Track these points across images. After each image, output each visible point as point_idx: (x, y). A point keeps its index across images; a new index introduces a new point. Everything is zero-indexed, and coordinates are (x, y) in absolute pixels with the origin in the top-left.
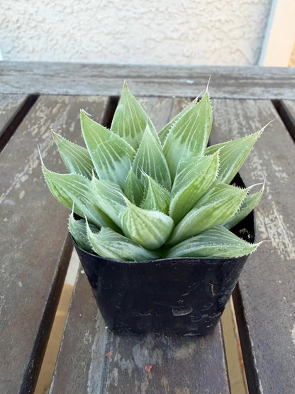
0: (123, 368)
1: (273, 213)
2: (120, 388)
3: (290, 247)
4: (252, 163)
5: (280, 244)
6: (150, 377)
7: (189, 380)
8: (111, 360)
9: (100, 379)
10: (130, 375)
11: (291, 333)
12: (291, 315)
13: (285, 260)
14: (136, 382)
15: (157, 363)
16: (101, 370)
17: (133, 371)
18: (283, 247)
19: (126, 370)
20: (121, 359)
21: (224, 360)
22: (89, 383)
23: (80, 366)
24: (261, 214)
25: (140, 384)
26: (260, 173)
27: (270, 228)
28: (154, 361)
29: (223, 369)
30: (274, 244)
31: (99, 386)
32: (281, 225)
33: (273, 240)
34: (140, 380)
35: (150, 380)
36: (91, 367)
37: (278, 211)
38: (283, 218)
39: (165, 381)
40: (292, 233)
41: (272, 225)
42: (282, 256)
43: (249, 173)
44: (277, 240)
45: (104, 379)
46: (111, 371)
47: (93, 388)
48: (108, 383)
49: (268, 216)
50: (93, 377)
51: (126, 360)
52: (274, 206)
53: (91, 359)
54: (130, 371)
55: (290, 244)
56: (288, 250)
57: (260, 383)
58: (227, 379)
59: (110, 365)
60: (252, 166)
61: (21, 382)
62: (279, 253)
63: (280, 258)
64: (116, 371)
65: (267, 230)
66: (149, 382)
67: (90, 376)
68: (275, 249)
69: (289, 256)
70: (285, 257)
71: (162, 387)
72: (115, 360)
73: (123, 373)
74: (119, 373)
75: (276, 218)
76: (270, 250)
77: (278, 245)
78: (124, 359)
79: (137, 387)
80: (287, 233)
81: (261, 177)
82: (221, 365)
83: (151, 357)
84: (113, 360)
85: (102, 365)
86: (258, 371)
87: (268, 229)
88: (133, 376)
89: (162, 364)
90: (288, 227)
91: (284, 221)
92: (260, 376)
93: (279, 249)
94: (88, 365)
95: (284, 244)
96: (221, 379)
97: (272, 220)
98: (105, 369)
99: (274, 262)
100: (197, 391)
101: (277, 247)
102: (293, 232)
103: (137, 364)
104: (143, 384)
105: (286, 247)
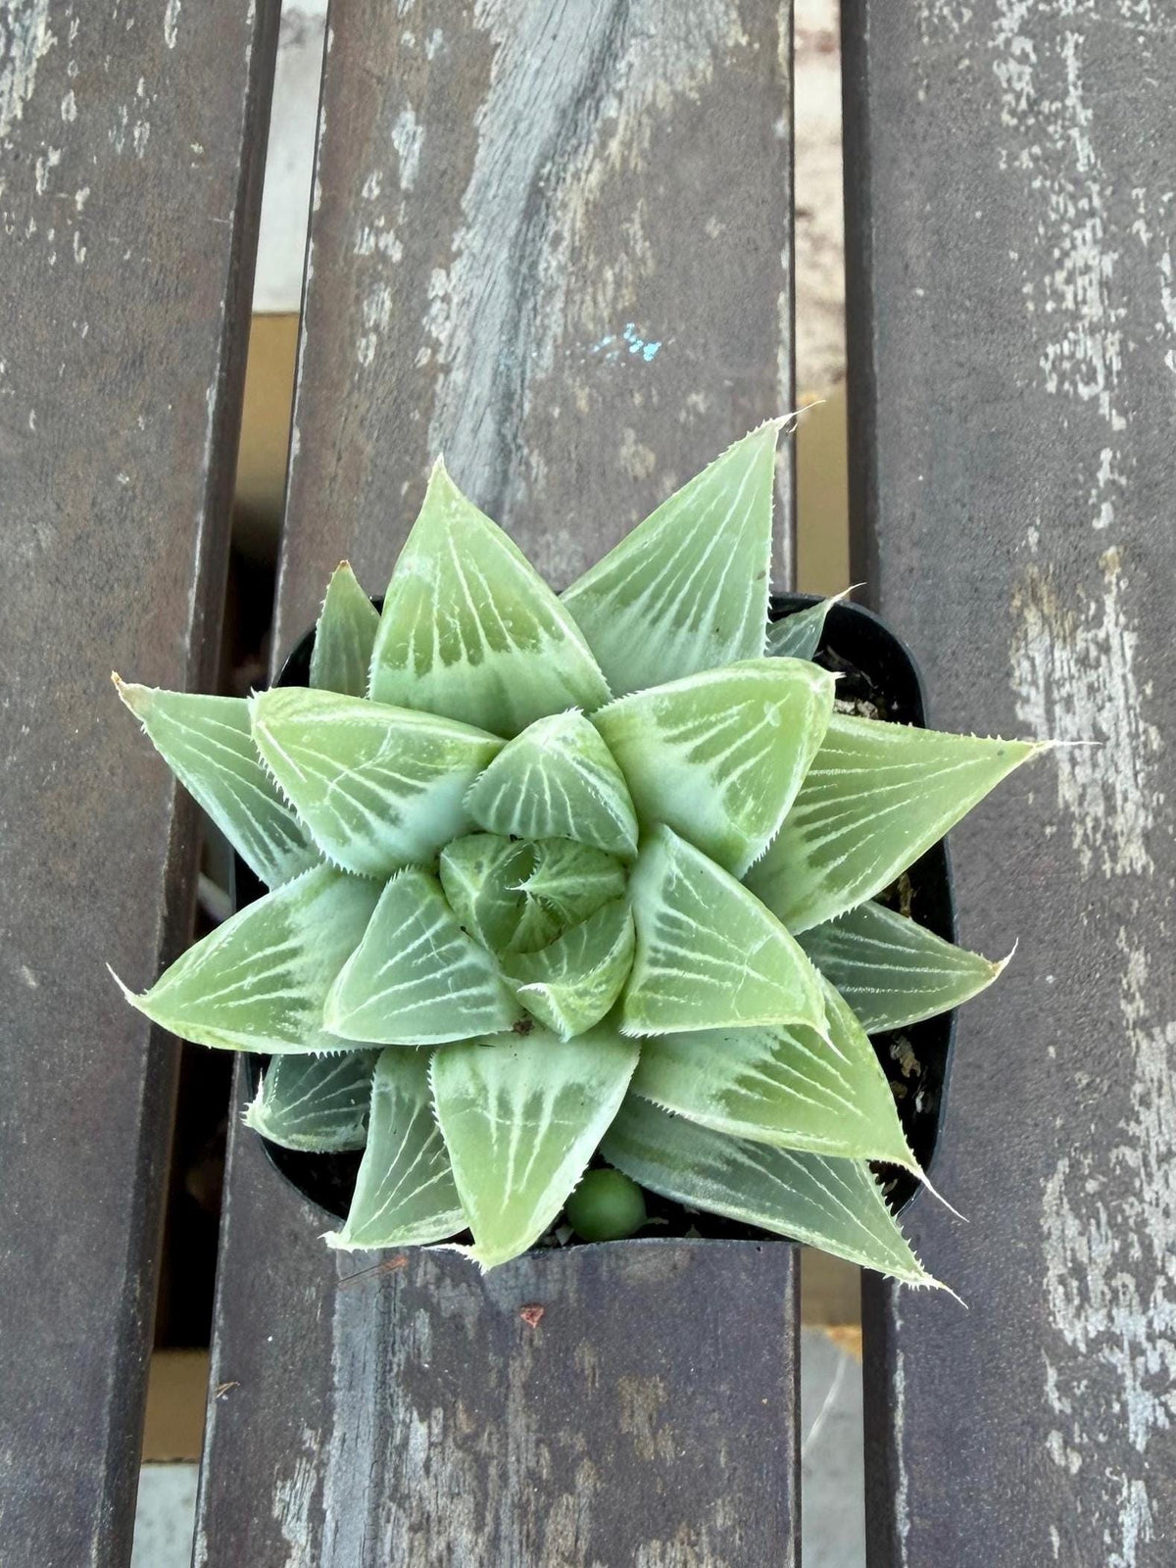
0: (448, 1308)
1: (1097, 621)
2: (440, 1374)
3: (1130, 807)
4: (1060, 276)
5: (1094, 791)
6: (535, 1342)
7: (665, 1354)
8: (403, 1284)
9: (372, 1345)
10: (471, 1335)
11: (1042, 1192)
12: (1059, 1122)
13: (1096, 872)
14: (491, 1357)
15: (562, 1297)
16: (373, 1315)
17: (480, 1322)
18: (1099, 810)
19: (457, 1318)
20: (439, 1280)
21: (789, 1292)
22: (337, 1358)
23: (301, 1299)
24: (1045, 619)
25: (506, 1366)
26: (1088, 347)
27: (1068, 701)
28: (552, 1289)
29: (781, 1323)
30: (1067, 793)
31: (372, 1366)
32: (1116, 688)
33: (1065, 769)
34: (504, 1352)
35: (537, 1350)
36: (337, 1306)
37: (1122, 600)
38: (1137, 649)
39: (586, 1357)
40: (1153, 732)
41: (1078, 688)
42: (1086, 858)
43: (1037, 348)
44: (1083, 773)
45: (385, 1346)
46: (405, 1320)
47: (352, 1374)
48: (401, 1357)
49: (1069, 638)
50: (347, 1339)
51: (455, 1285)
52: (1110, 578)
53: (334, 1277)
54: (469, 1322)
55: (1135, 795)
56: (1119, 823)
57: (900, 1364)
58: (791, 1353)
59: (403, 1301)
60: (1059, 297)
61: (113, 1351)
62: (1077, 842)
63: (1078, 867)
64: (422, 1320)
65: (1050, 717)
66: (536, 1359)
67: (337, 1333)
68: (1066, 819)
69: (1114, 858)
70: (1097, 859)
71: (580, 1376)
72: (419, 1283)
73: (448, 1327)
74: (433, 1326)
75: (1105, 648)
76: (1043, 825)
77: (1082, 798)
78: (448, 1281)
79: (493, 1378)
80: (1134, 736)
81: (1090, 378)
82: (777, 1308)
83: (541, 1274)
84: (411, 1282)
85: (375, 1301)
86: (899, 1324)
87: (1058, 710)
88: (481, 1337)
89: (579, 1301)
90: (1147, 703)
91: (1137, 670)
92: (903, 1340)
93: (1082, 822)
94: (328, 1300)
95: (1108, 793)
96: (773, 1351)
97: (1084, 662)
98: (386, 1314)
99: (1047, 888)
100: (690, 1390)
101: (1074, 809)
102: (1161, 729)
103: (494, 1296)
104: (515, 1365)
105: (1111, 810)
